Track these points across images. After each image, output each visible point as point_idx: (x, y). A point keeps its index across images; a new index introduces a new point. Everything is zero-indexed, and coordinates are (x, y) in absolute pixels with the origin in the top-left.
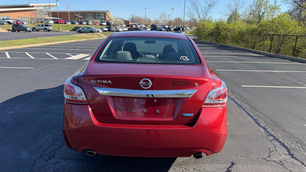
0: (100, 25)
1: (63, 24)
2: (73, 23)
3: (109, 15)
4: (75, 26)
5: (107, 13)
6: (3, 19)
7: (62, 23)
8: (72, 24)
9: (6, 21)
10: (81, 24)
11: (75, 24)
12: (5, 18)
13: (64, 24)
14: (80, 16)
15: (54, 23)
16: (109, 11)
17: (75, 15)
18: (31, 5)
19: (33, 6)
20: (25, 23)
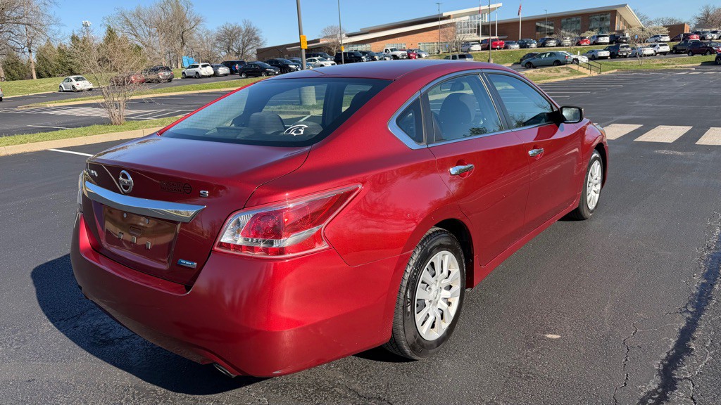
0: (591, 45)
1: (500, 49)
2: (523, 46)
3: (625, 16)
4: (527, 53)
5: (620, 11)
6: (386, 50)
7: (498, 47)
8: (521, 47)
9: (391, 53)
10: (543, 45)
11: (528, 47)
12: (389, 49)
13: (505, 48)
14: (547, 27)
15: (482, 49)
16: (625, 5)
17: (538, 24)
18: (445, 14)
19: (449, 17)
20: (424, 55)
